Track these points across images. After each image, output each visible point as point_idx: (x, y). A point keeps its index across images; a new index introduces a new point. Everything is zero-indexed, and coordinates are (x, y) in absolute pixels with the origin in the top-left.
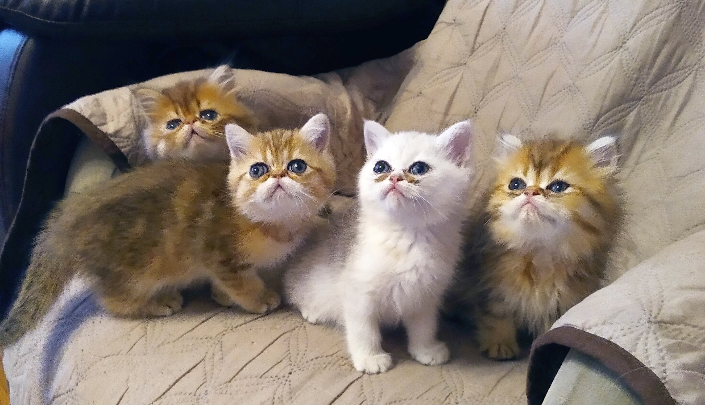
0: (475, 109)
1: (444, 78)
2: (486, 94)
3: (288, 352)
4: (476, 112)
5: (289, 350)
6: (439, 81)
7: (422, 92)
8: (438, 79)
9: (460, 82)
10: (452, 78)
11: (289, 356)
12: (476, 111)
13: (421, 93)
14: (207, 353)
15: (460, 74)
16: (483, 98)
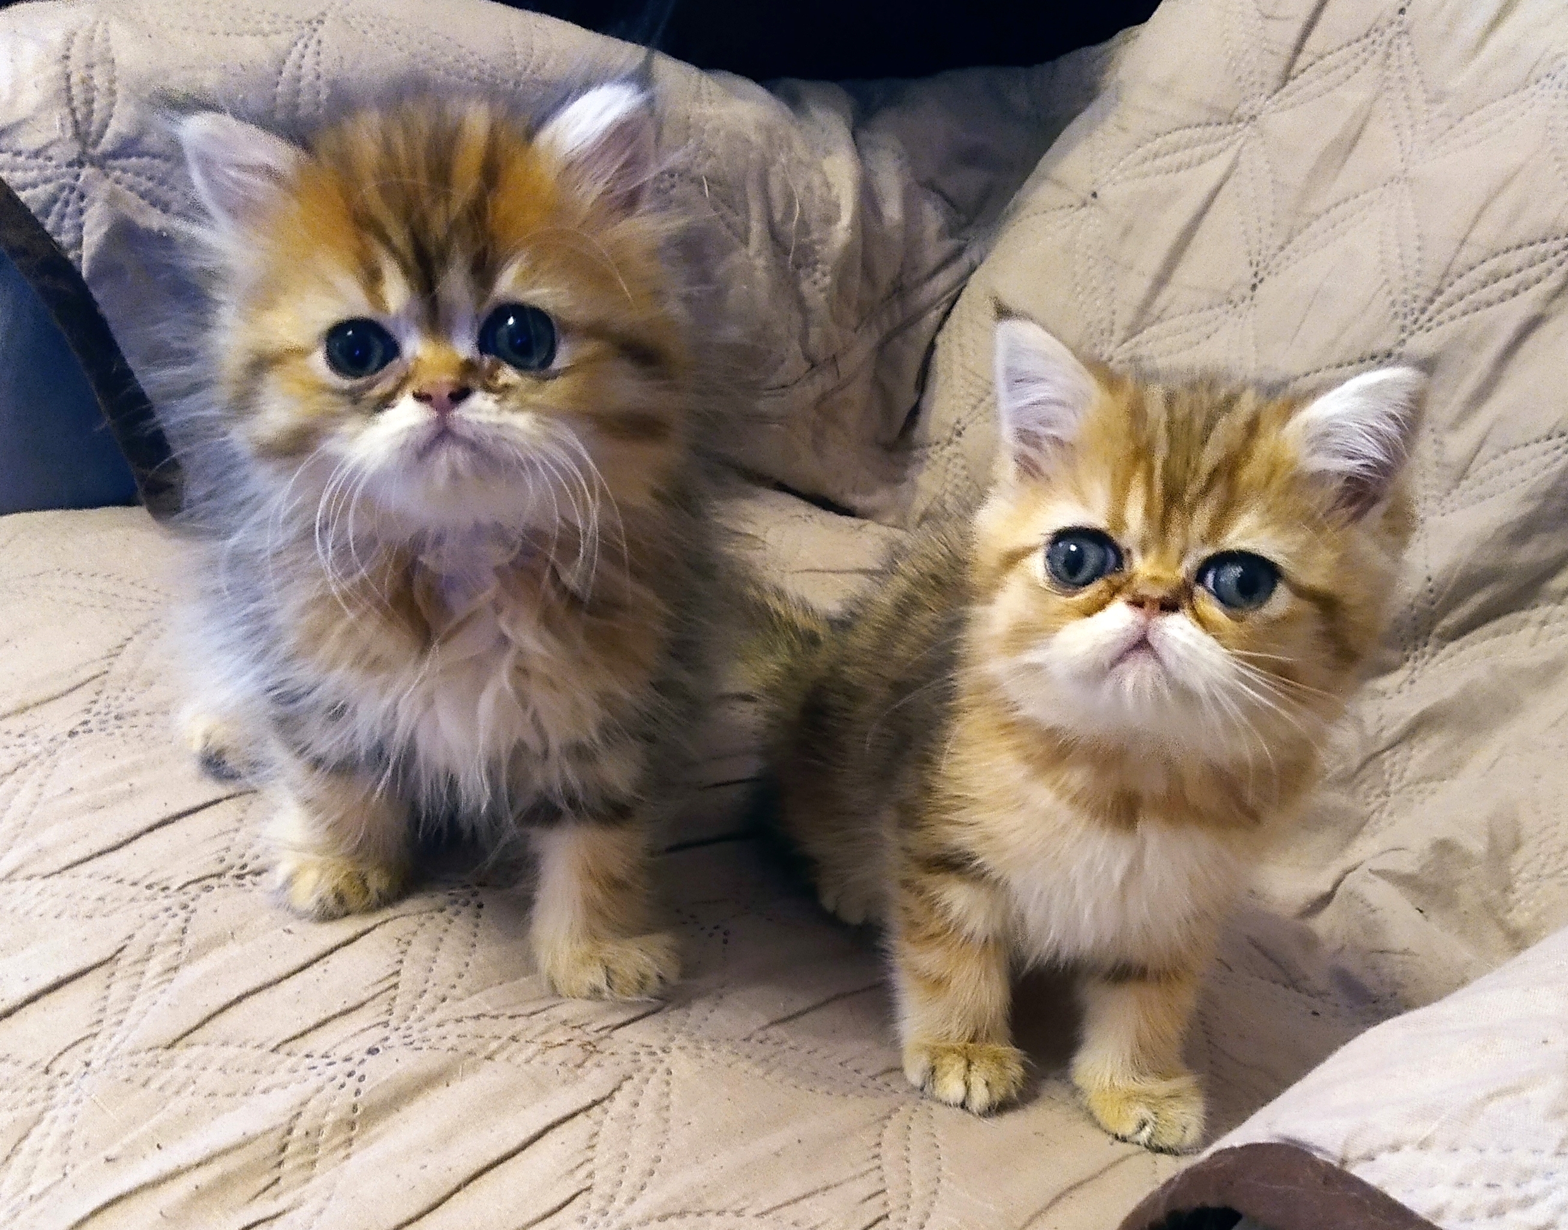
0: (1256, 274)
1: (1181, 156)
2: (1300, 232)
3: (394, 980)
4: (1254, 287)
5: (397, 973)
6: (1158, 162)
7: (1099, 194)
8: (1156, 156)
9: (1226, 178)
10: (1201, 162)
11: (392, 992)
12: (1255, 281)
13: (1094, 195)
14: (130, 937)
15: (1231, 152)
16: (1289, 242)
